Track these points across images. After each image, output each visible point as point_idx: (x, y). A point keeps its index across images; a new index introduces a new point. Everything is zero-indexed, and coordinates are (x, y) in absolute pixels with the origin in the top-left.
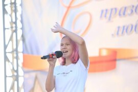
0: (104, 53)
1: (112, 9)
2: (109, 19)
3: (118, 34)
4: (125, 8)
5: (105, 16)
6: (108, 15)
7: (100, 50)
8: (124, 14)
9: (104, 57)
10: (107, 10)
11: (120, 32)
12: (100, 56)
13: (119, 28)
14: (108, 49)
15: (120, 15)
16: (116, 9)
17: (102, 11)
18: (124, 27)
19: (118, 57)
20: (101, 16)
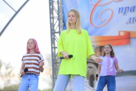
0: (122, 34)
1: (126, 8)
2: (125, 13)
3: (130, 22)
4: (134, 7)
5: (122, 12)
6: (124, 11)
7: (119, 32)
8: (133, 10)
9: (121, 36)
10: (122, 8)
11: (132, 21)
12: (119, 36)
13: (130, 18)
14: (125, 32)
15: (131, 11)
16: (128, 7)
17: (120, 9)
18: (134, 18)
19: (131, 37)
20: (119, 12)
